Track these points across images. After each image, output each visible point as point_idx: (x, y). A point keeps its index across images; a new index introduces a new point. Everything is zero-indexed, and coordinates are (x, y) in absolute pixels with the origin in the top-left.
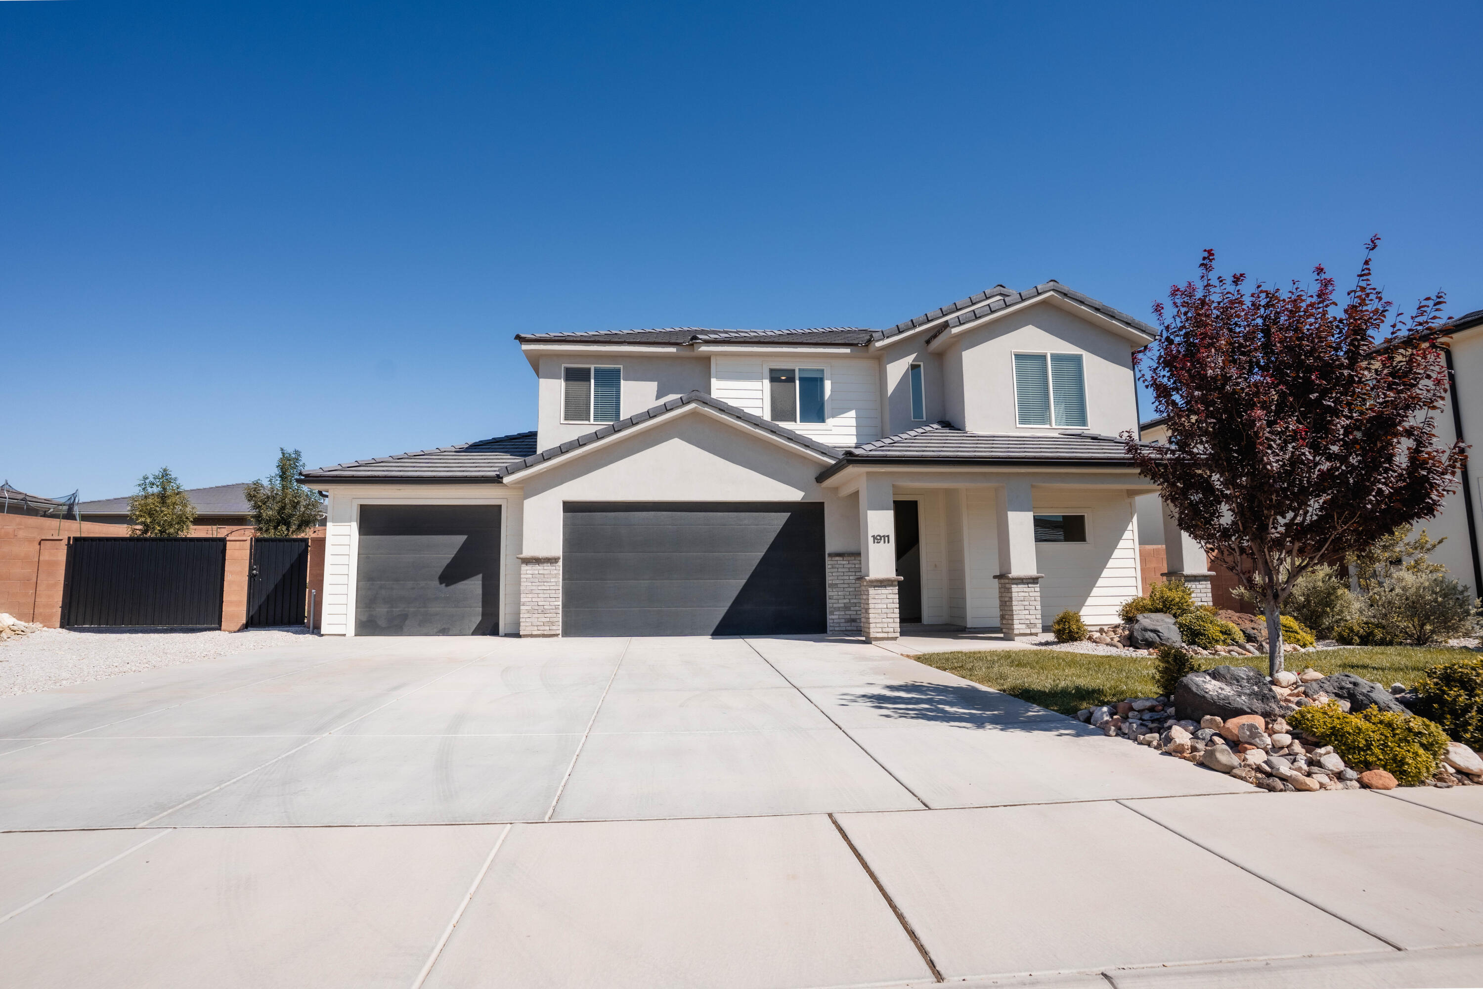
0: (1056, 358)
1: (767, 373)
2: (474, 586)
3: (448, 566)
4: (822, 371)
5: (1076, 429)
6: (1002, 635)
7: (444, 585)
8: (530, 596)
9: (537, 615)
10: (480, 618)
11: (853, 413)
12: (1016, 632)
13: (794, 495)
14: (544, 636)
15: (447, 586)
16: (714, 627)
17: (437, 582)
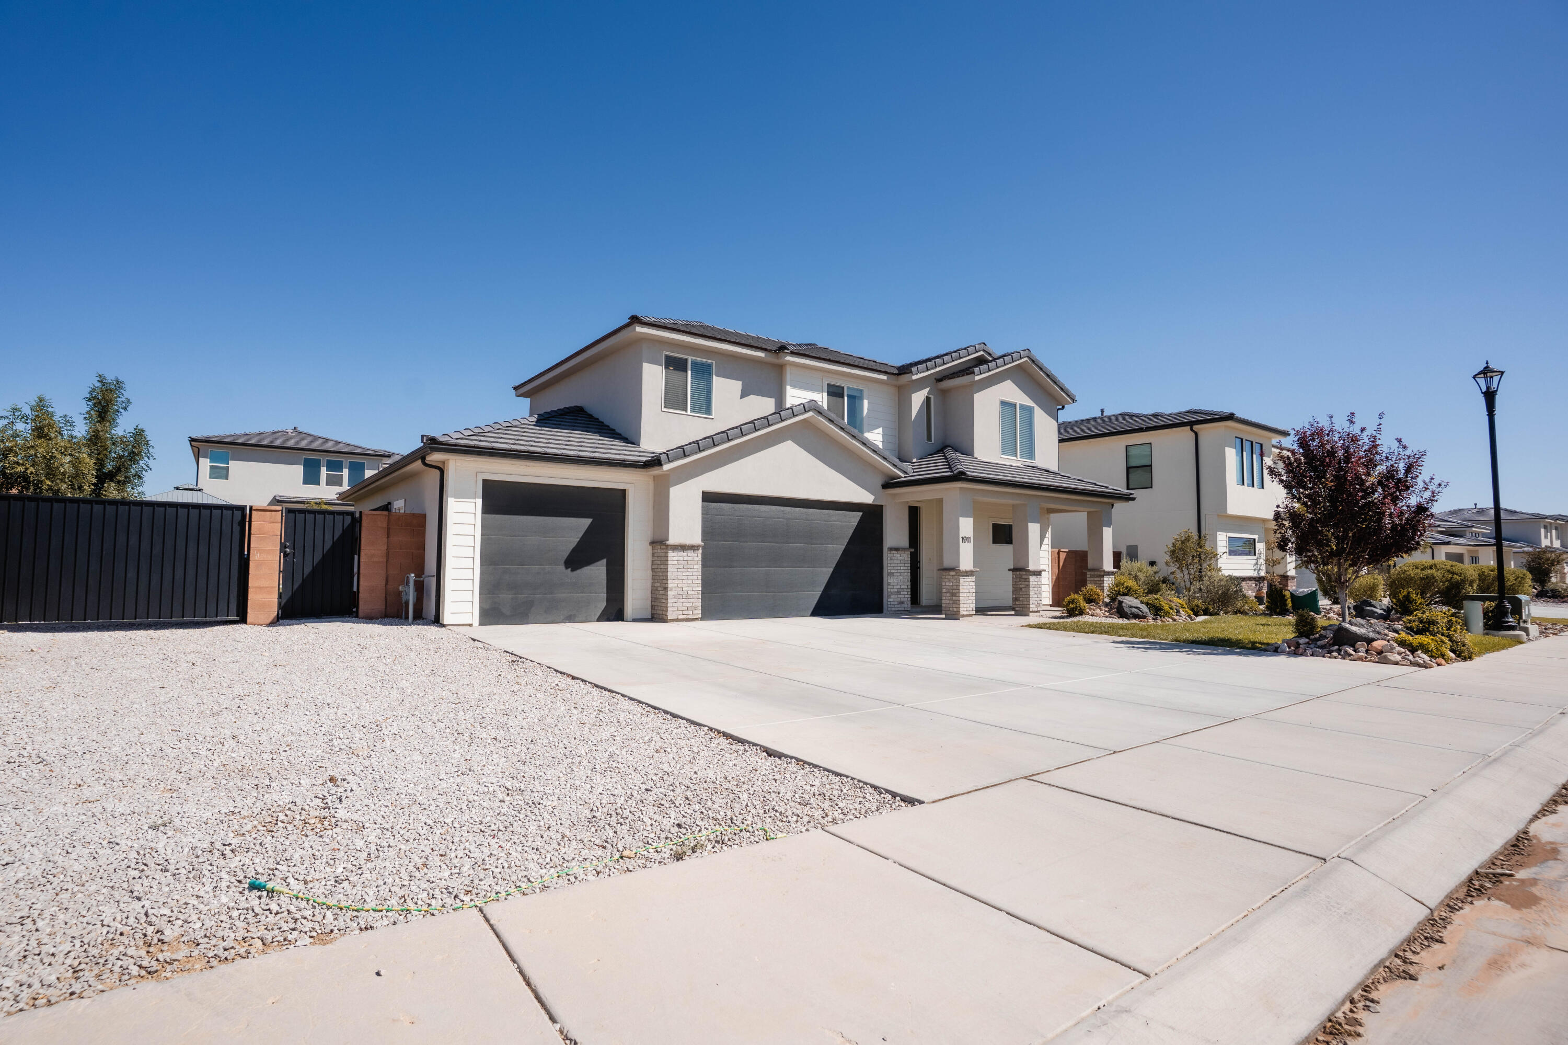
0: (1023, 407)
1: (825, 388)
2: (598, 571)
3: (574, 550)
4: (862, 391)
5: (1029, 462)
6: (1013, 613)
7: (570, 569)
8: (676, 581)
9: (682, 600)
10: (605, 604)
11: (880, 430)
12: (1031, 610)
13: (867, 498)
14: (688, 620)
15: (572, 570)
16: (812, 609)
17: (563, 567)
